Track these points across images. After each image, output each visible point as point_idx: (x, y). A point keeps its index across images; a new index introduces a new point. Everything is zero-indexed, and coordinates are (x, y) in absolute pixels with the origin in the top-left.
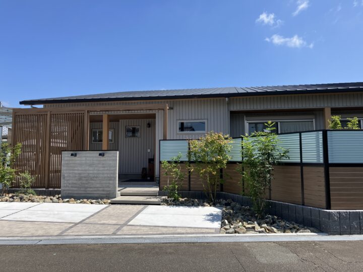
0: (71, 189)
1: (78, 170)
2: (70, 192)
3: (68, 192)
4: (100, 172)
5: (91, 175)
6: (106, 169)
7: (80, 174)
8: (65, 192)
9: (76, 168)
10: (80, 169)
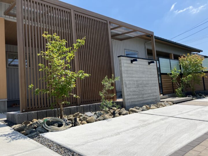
0: (133, 97)
1: (135, 77)
2: (133, 100)
3: (131, 101)
4: (149, 79)
5: (144, 82)
6: (152, 76)
7: (137, 81)
8: (129, 101)
9: (134, 76)
10: (137, 76)
